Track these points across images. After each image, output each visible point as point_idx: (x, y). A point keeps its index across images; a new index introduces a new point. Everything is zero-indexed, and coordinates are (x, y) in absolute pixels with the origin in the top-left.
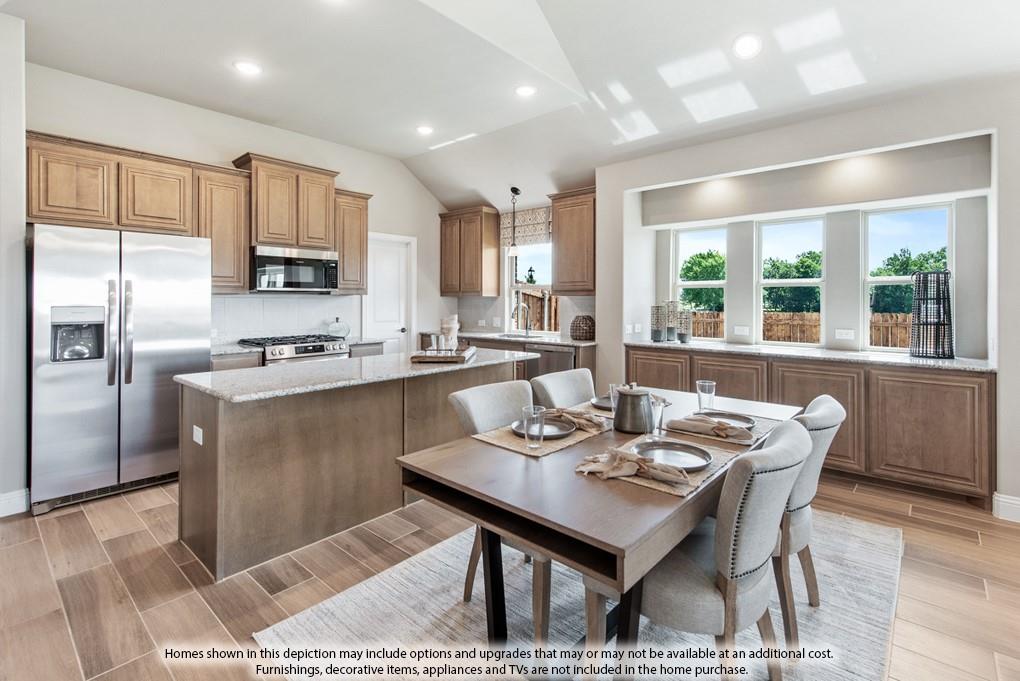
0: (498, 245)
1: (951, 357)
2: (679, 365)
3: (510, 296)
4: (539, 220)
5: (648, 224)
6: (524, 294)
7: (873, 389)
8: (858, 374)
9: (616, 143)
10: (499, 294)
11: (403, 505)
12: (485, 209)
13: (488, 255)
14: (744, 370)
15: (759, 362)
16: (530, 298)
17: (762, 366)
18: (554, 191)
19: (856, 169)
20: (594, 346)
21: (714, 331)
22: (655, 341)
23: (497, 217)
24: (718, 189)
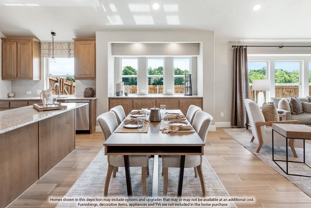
0: (40, 56)
1: (192, 95)
2: (129, 103)
3: (46, 80)
4: (64, 47)
5: (114, 55)
6: (50, 79)
7: (180, 104)
8: (177, 101)
9: (106, 24)
10: (40, 79)
11: (39, 179)
12: (34, 39)
13: (36, 61)
14: (149, 103)
15: (153, 100)
16: (52, 81)
17: (154, 101)
18: (75, 37)
19: (174, 46)
20: (96, 99)
21: (134, 92)
22: (117, 96)
23: (39, 43)
24: (138, 46)
